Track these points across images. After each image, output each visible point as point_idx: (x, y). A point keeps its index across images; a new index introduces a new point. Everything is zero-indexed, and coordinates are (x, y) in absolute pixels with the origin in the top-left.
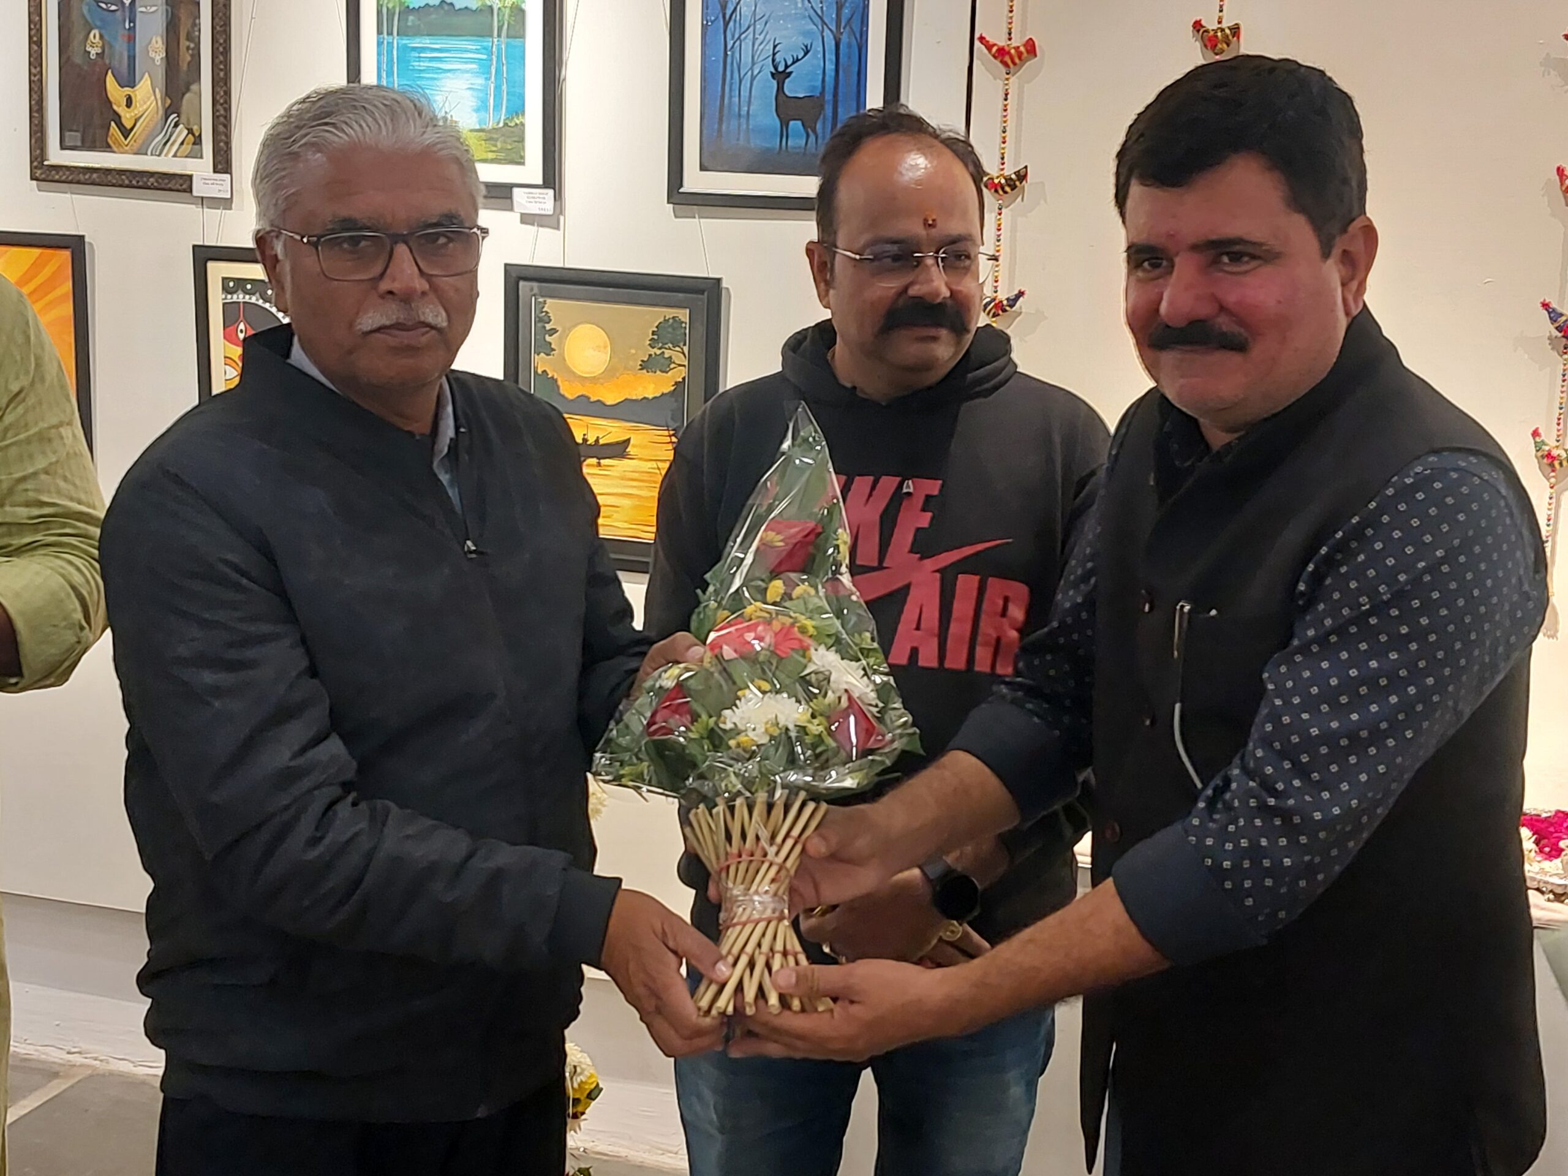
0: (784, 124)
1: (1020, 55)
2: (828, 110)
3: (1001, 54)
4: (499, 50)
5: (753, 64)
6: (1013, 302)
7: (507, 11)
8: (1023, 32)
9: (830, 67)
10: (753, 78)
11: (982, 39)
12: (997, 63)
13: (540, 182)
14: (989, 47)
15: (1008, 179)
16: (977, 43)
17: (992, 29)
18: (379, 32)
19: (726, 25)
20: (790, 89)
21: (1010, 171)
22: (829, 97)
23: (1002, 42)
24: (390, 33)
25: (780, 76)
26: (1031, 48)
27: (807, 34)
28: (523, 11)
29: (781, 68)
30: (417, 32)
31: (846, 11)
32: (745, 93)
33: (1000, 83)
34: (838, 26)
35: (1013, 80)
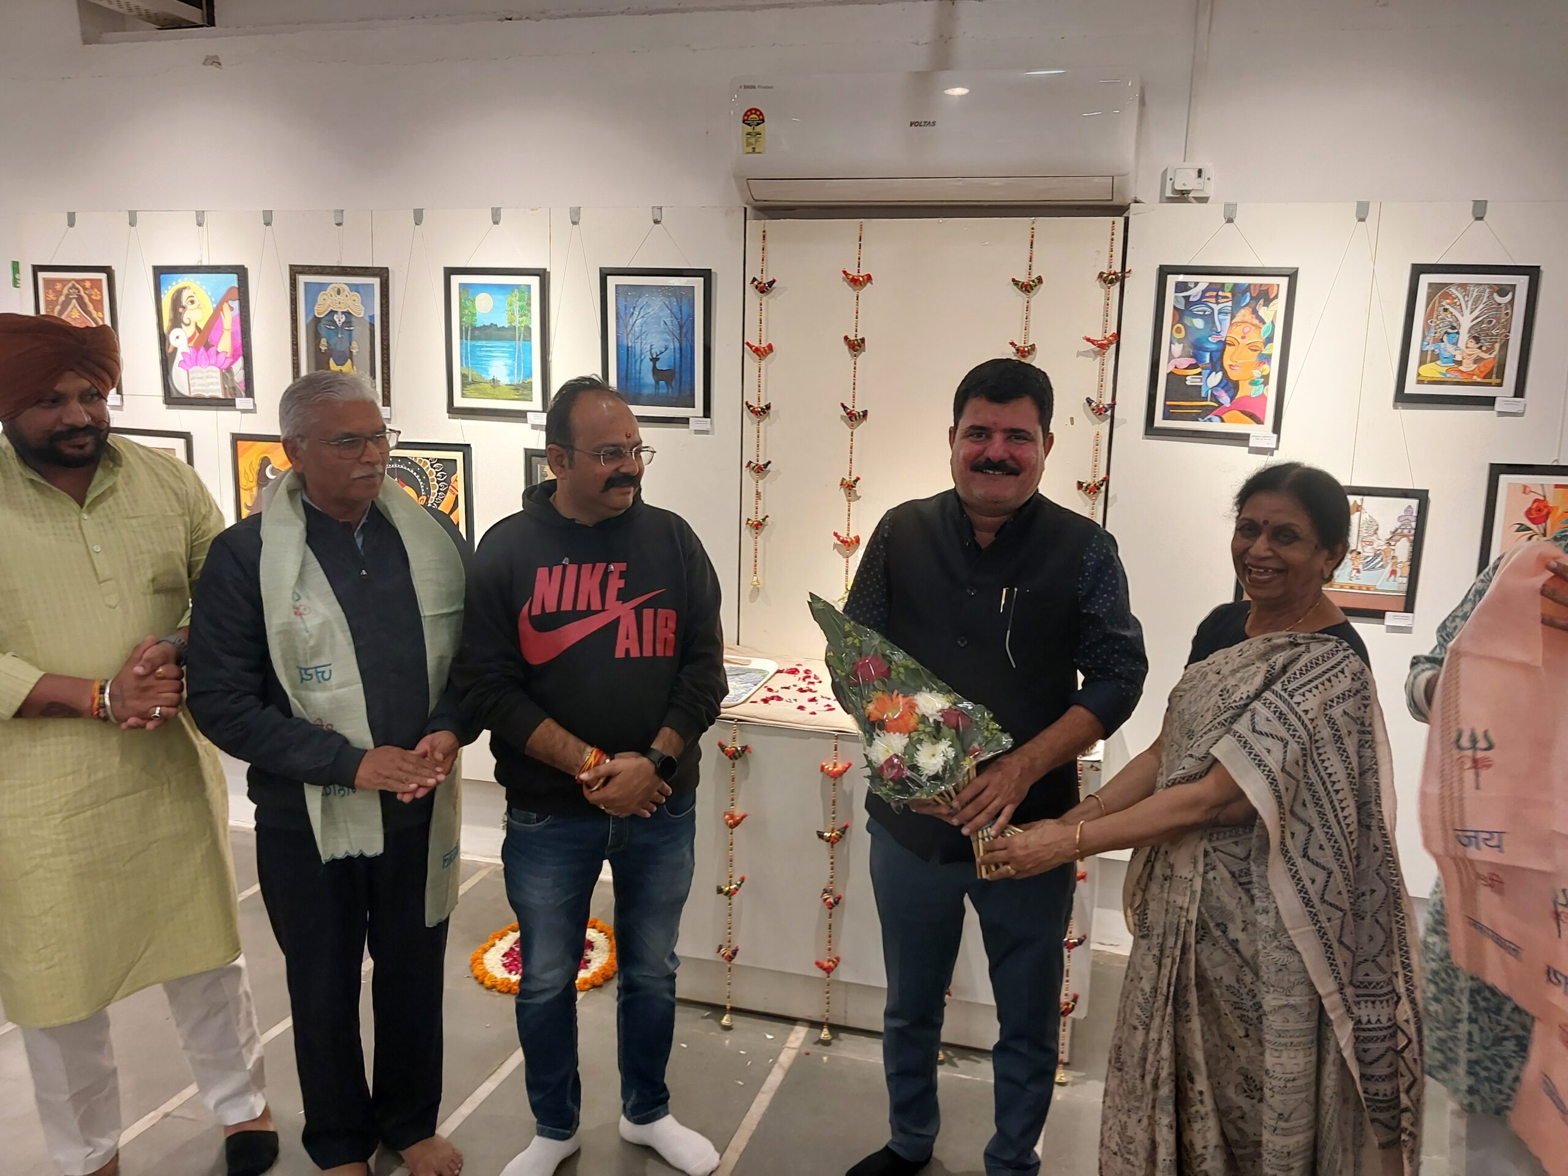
0: (657, 382)
1: (765, 351)
2: (677, 375)
3: (757, 350)
4: (519, 347)
5: (641, 354)
6: (766, 466)
7: (522, 329)
8: (767, 340)
9: (678, 356)
10: (641, 361)
11: (748, 344)
12: (755, 355)
13: (541, 409)
14: (751, 347)
15: (762, 409)
16: (746, 346)
17: (753, 339)
18: (461, 338)
19: (628, 335)
20: (659, 366)
21: (763, 405)
22: (677, 370)
23: (757, 345)
24: (467, 339)
25: (654, 360)
26: (770, 347)
27: (666, 340)
28: (530, 329)
29: (654, 356)
30: (479, 339)
31: (684, 330)
32: (638, 368)
33: (757, 364)
34: (681, 336)
35: (763, 363)
